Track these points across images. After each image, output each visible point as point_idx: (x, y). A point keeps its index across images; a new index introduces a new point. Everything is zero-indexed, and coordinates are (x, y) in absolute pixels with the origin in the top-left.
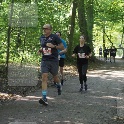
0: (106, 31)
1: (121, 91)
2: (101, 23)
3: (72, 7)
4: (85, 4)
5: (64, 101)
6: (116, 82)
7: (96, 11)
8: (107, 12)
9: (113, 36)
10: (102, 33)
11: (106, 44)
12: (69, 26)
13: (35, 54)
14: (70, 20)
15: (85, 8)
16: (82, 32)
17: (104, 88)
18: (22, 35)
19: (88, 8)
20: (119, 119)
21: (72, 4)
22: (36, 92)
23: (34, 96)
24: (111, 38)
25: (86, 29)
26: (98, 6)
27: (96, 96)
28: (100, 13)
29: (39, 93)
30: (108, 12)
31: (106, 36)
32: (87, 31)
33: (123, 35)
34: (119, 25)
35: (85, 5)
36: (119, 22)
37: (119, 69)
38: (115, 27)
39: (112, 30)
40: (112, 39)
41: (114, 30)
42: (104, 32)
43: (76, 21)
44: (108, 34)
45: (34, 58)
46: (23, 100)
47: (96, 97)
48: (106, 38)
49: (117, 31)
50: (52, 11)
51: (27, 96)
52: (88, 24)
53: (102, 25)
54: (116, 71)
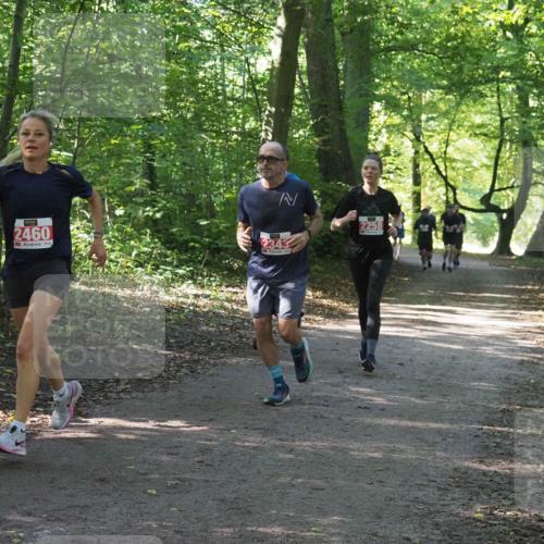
0: (425, 133)
1: (497, 396)
2: (405, 97)
3: (279, 28)
4: (336, 16)
5: (251, 439)
6: (474, 354)
7: (383, 44)
8: (433, 49)
9: (456, 157)
10: (410, 144)
11: (427, 189)
12: (267, 112)
13: (116, 234)
14: (269, 84)
15: (336, 31)
16: (326, 137)
17: (425, 384)
18: (60, 150)
19: (352, 31)
20: (496, 518)
21: (282, 12)
22: (129, 402)
23: (120, 417)
24: (448, 164)
25: (342, 123)
26: (393, 24)
27: (392, 417)
28: (400, 57)
29: (138, 403)
30: (436, 50)
31: (427, 156)
32: (345, 135)
33: (499, 151)
34: (485, 109)
35: (336, 21)
36: (482, 95)
37: (483, 300)
38: (463, 115)
39: (450, 129)
40: (453, 168)
41: (463, 132)
42: (418, 138)
43: (297, 91)
44: (434, 147)
45: (113, 251)
46: (68, 435)
47: (392, 422)
48: (426, 166)
49: (476, 135)
50: (194, 44)
51: (86, 416)
52: (347, 103)
53: (410, 109)
54: (471, 307)
